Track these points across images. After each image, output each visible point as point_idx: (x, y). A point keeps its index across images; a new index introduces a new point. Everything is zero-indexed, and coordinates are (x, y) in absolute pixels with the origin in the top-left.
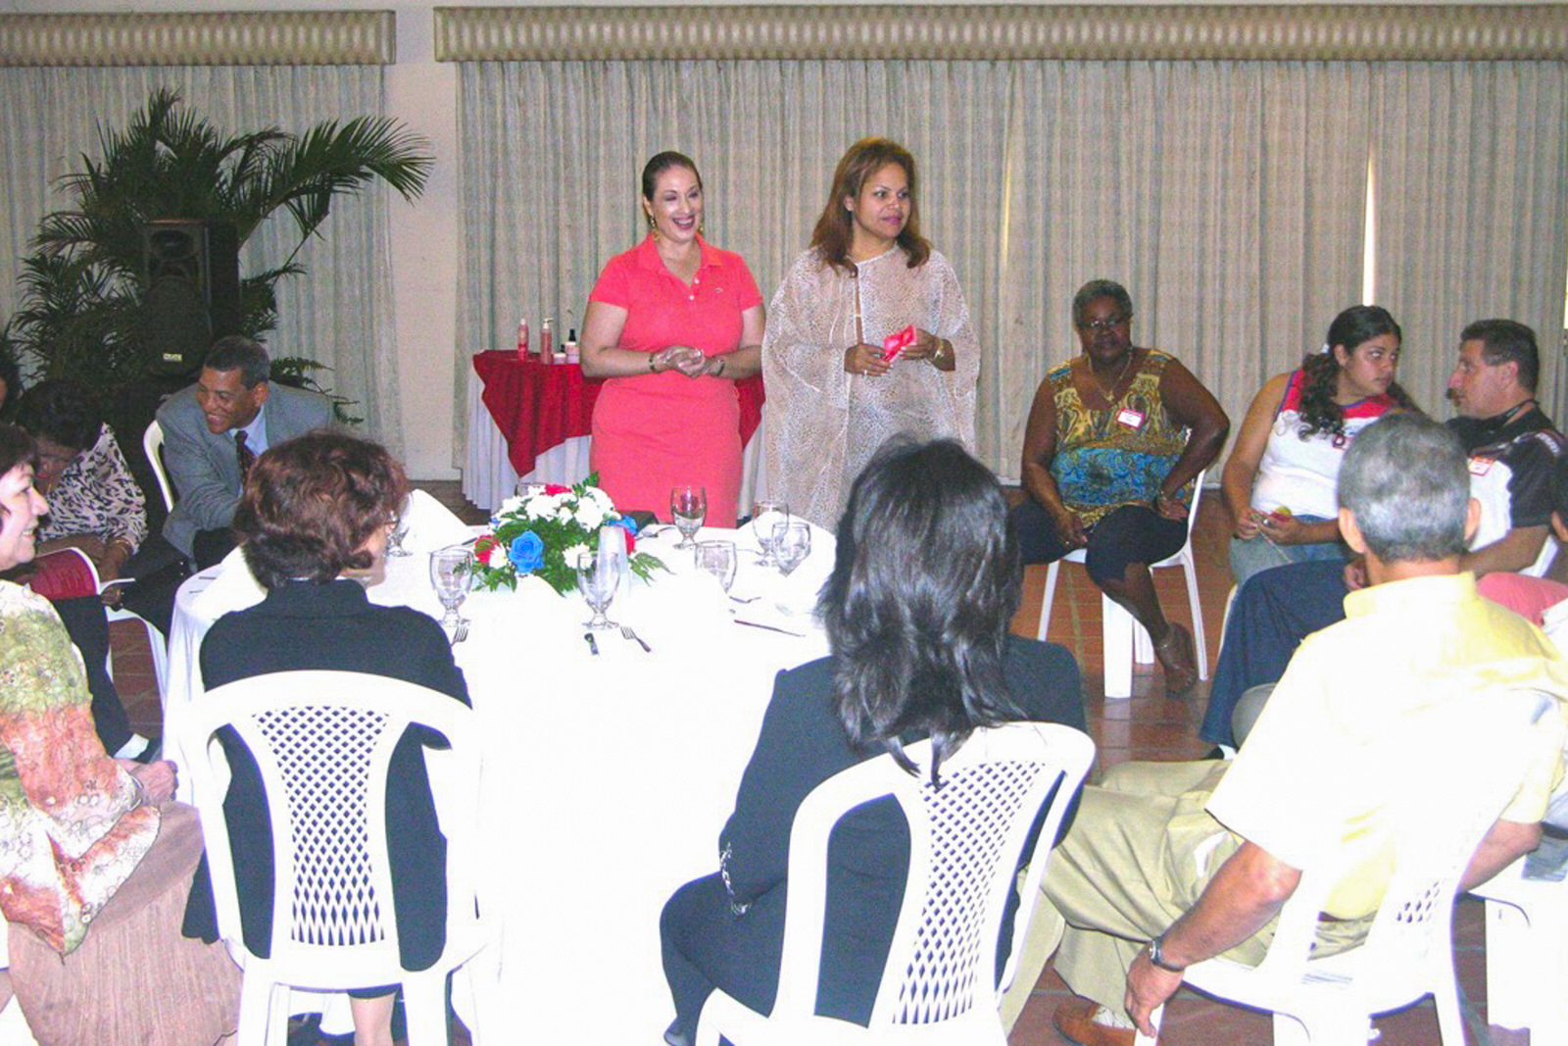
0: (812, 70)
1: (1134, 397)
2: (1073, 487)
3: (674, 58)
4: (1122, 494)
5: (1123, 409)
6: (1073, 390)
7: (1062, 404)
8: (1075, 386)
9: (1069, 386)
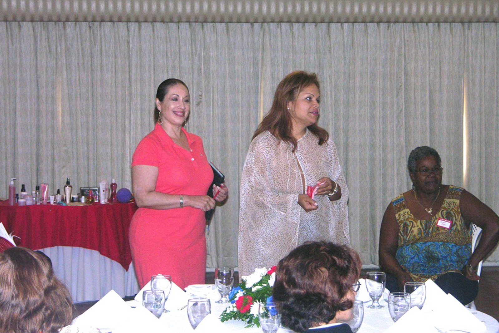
0: (146, 28)
1: (445, 212)
2: (416, 265)
3: (63, 20)
4: (446, 267)
5: (439, 219)
6: (407, 210)
7: (402, 218)
8: (408, 208)
9: (404, 209)
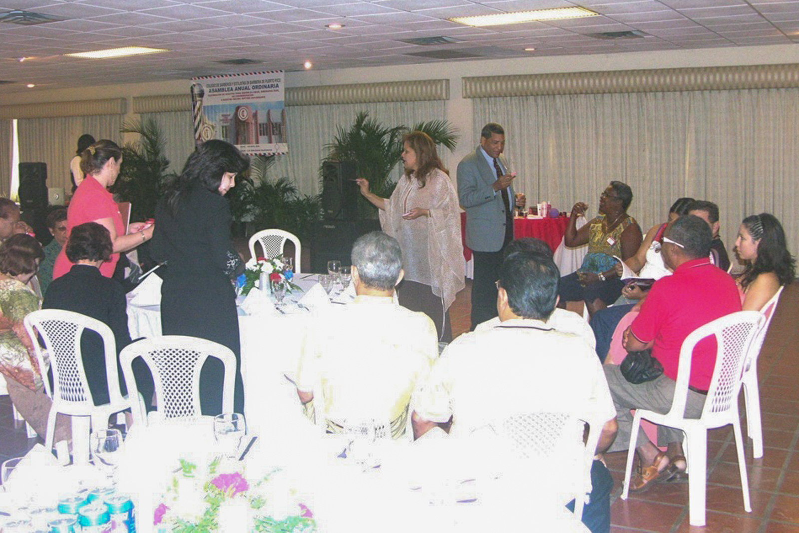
3: (552, 94)
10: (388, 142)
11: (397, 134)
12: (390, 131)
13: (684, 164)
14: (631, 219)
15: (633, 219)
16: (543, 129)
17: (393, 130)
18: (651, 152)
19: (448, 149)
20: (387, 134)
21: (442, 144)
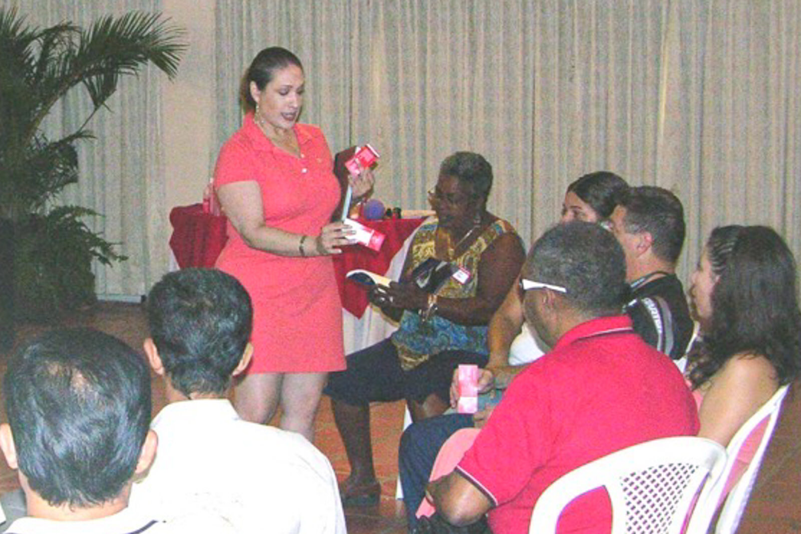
1: (468, 257)
6: (433, 243)
7: (420, 254)
8: (435, 240)
10: (37, 58)
11: (56, 41)
12: (41, 35)
13: (656, 110)
14: (499, 222)
15: (506, 223)
16: (360, 30)
17: (47, 32)
18: (586, 83)
19: (163, 73)
20: (35, 41)
21: (150, 62)
